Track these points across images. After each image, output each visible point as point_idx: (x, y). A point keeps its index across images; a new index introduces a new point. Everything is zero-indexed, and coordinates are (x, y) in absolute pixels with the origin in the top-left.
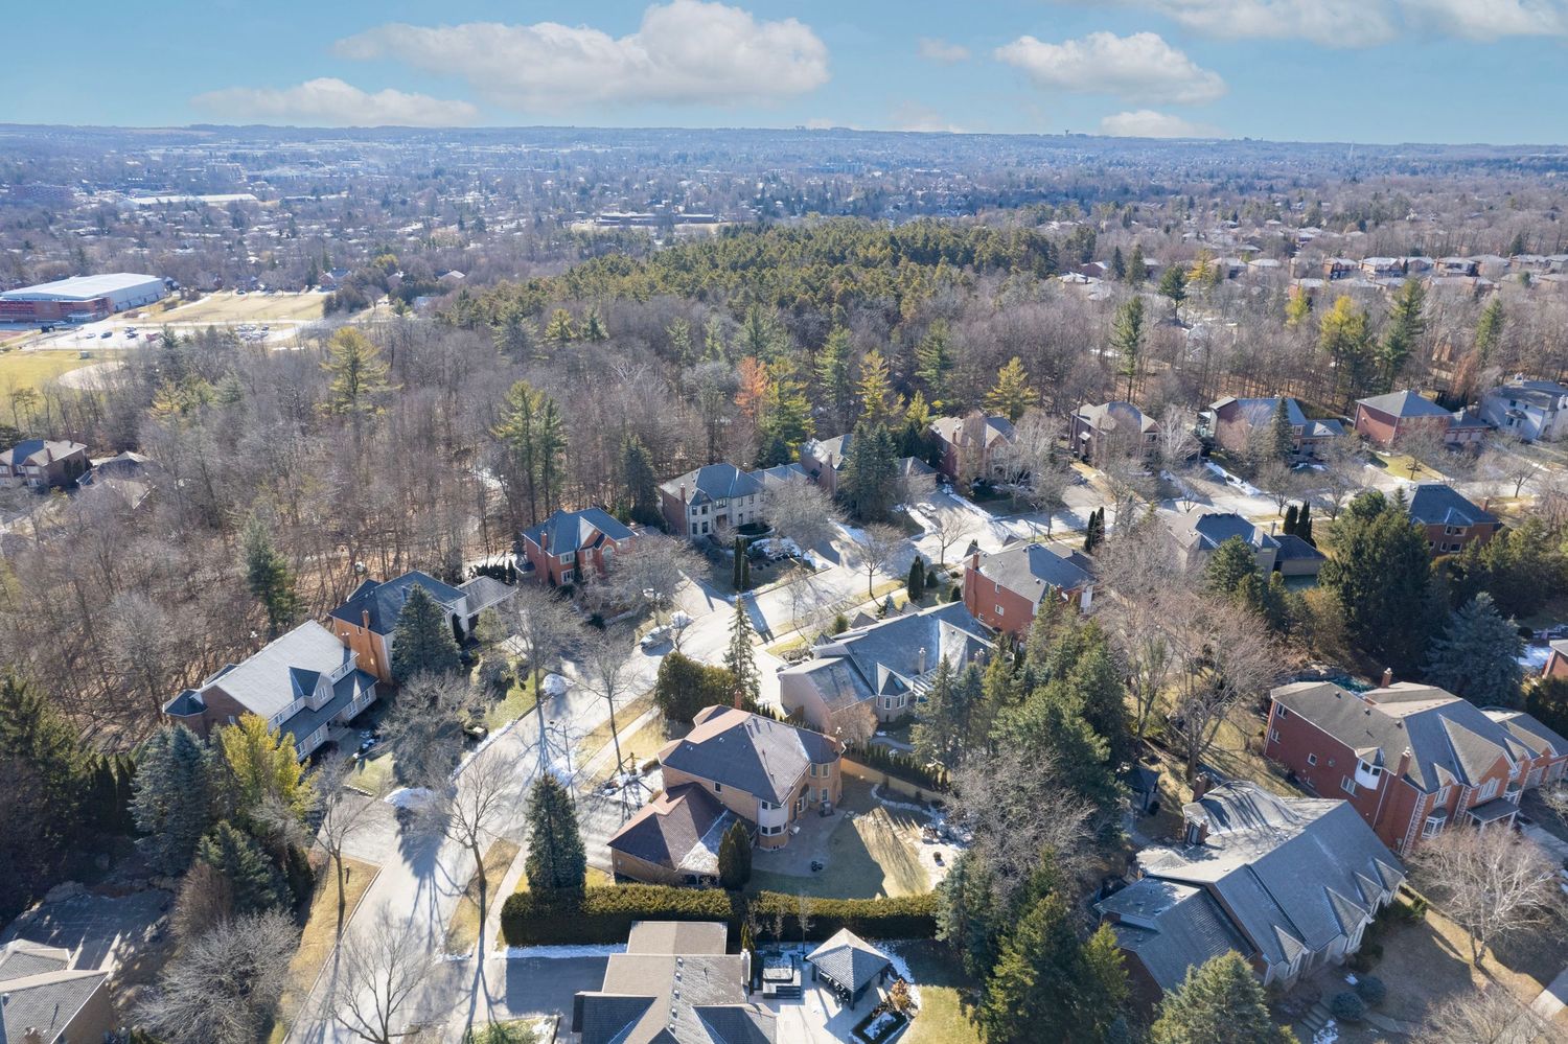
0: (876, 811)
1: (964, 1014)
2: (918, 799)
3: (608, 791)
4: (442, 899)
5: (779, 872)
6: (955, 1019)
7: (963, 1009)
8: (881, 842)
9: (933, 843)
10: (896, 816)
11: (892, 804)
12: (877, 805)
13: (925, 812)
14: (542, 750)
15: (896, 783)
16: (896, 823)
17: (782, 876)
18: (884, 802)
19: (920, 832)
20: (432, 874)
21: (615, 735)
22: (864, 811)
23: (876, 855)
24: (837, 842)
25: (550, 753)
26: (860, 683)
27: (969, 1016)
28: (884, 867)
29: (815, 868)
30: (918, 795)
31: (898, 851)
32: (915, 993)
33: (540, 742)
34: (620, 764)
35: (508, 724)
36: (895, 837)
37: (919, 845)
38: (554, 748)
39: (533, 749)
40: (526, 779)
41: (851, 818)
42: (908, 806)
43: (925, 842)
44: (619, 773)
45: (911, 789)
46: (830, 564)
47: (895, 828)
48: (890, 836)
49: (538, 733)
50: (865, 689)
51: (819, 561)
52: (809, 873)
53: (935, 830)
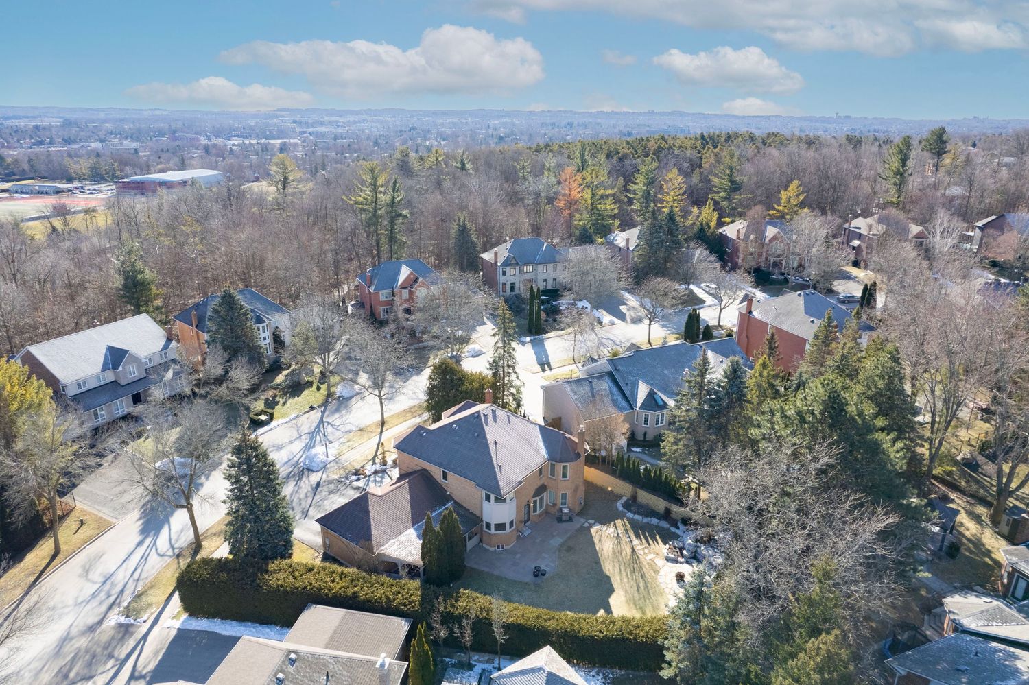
0: (618, 522)
2: (667, 516)
3: (354, 478)
4: (153, 557)
5: (496, 573)
8: (616, 555)
9: (677, 562)
10: (639, 529)
11: (637, 517)
12: (620, 516)
14: (311, 439)
15: (645, 497)
16: (637, 536)
17: (499, 578)
18: (630, 515)
19: (664, 549)
20: (157, 534)
21: (381, 432)
22: (606, 520)
23: (609, 568)
24: (569, 549)
25: (318, 441)
26: (619, 397)
28: (616, 582)
29: (538, 573)
30: (668, 511)
31: (634, 564)
33: (313, 433)
34: (375, 456)
35: (293, 416)
36: (633, 550)
37: (660, 562)
38: (323, 438)
39: (303, 437)
41: (591, 526)
42: (654, 521)
43: (668, 560)
44: (371, 463)
45: (660, 504)
47: (636, 542)
48: (629, 550)
49: (315, 425)
50: (623, 403)
51: (607, 318)
52: (529, 578)
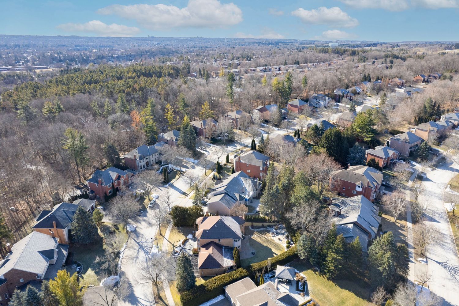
0: (255, 233)
1: (317, 274)
2: (263, 226)
3: (176, 254)
6: (316, 277)
7: (316, 273)
9: (275, 236)
12: (254, 231)
13: (267, 229)
14: (143, 250)
15: (255, 224)
16: (262, 234)
19: (270, 234)
21: (164, 237)
22: (252, 234)
23: (265, 244)
24: (252, 245)
25: (147, 249)
26: (232, 200)
27: (318, 274)
28: (269, 247)
29: (253, 253)
31: (269, 241)
32: (302, 274)
33: (140, 247)
34: (173, 245)
35: (125, 245)
36: (265, 238)
38: (147, 247)
39: (140, 250)
40: (145, 260)
41: (251, 237)
42: (262, 229)
43: (273, 237)
44: (175, 248)
45: (260, 224)
46: (187, 169)
47: (263, 236)
49: (137, 245)
50: (234, 201)
51: (183, 169)
52: (252, 256)
53: (273, 233)
